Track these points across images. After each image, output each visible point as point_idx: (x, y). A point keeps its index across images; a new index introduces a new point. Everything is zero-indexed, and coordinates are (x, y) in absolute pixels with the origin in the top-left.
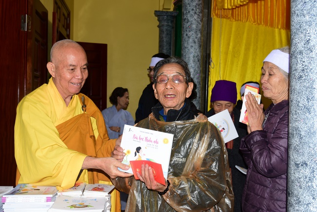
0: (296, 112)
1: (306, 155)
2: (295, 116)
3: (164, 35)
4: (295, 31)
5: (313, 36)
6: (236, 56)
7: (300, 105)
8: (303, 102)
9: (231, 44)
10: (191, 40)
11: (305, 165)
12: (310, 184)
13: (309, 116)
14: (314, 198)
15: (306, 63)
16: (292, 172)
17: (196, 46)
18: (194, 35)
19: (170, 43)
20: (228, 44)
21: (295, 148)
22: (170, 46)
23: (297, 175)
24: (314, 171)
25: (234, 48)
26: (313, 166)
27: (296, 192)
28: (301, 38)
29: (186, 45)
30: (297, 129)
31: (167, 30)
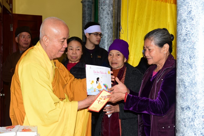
0: (181, 67)
1: (189, 101)
2: (181, 71)
3: (86, 9)
4: (180, 4)
5: (194, 8)
6: (140, 24)
7: (185, 62)
8: (186, 59)
9: (136, 15)
10: (105, 12)
11: (188, 109)
12: (192, 123)
13: (192, 71)
14: (195, 134)
15: (188, 29)
16: (179, 114)
17: (109, 17)
18: (108, 9)
19: (91, 15)
20: (134, 15)
21: (181, 95)
22: (91, 17)
23: (182, 117)
24: (195, 113)
25: (138, 18)
26: (194, 109)
27: (181, 130)
28: (185, 9)
29: (101, 16)
30: (182, 81)
31: (88, 5)
